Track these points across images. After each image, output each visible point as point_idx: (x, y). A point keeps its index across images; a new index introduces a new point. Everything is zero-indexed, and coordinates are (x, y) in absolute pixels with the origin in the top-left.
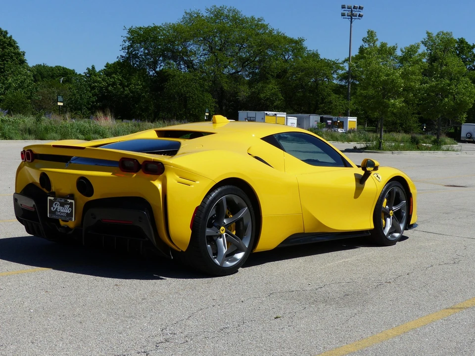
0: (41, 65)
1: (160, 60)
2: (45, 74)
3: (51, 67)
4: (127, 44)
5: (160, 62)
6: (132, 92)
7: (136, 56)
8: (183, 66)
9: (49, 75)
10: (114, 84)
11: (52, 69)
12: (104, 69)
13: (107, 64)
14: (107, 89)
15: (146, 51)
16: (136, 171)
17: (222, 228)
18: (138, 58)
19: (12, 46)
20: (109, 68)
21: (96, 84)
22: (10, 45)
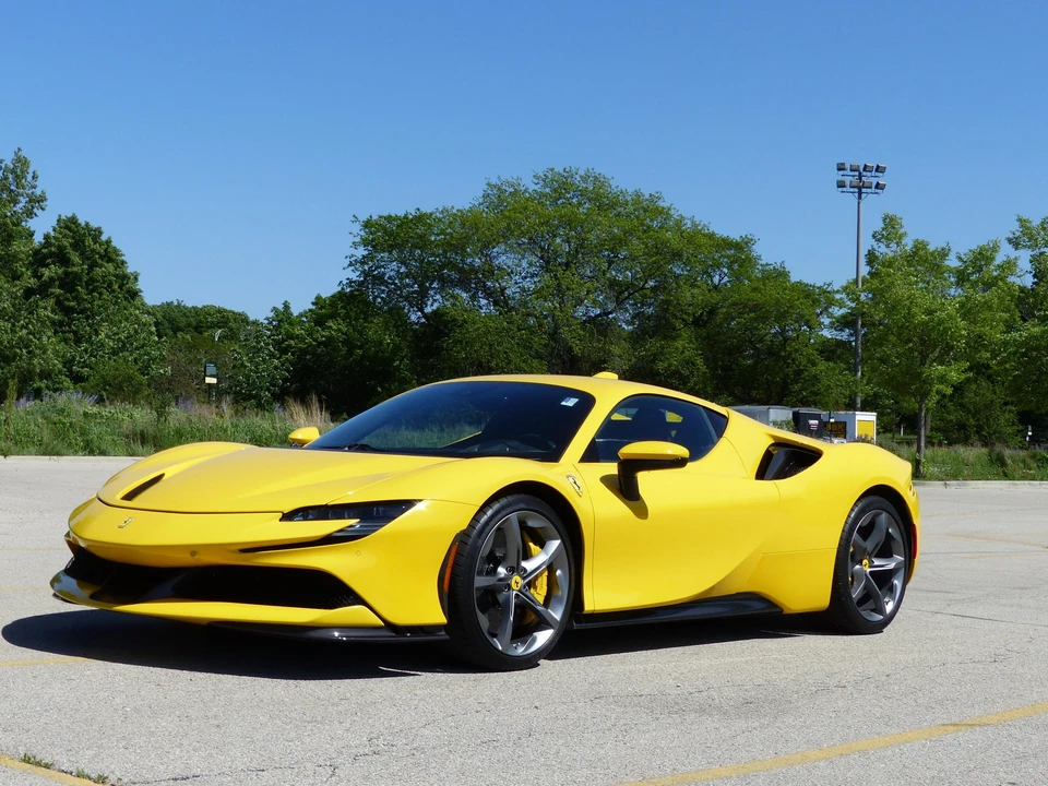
0: (172, 303)
1: (432, 289)
2: (183, 322)
3: (194, 308)
4: (361, 252)
5: (432, 293)
7: (380, 280)
8: (483, 302)
9: (189, 325)
11: (195, 312)
12: (311, 310)
13: (318, 298)
15: (403, 270)
18: (385, 283)
19: (110, 260)
20: (322, 308)
21: (292, 342)
22: (106, 259)
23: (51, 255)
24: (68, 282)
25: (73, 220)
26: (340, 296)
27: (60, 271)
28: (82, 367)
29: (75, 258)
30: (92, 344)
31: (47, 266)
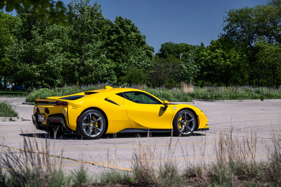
0: (168, 43)
1: (254, 36)
2: (172, 50)
3: (177, 44)
4: (227, 23)
5: (254, 38)
6: (233, 63)
7: (234, 34)
8: (274, 40)
9: (175, 51)
10: (217, 57)
11: (177, 46)
12: (210, 46)
13: (212, 41)
14: (211, 61)
15: (243, 30)
16: (60, 105)
17: (91, 124)
18: (236, 35)
19: (134, 31)
20: (213, 45)
21: (203, 58)
22: (133, 31)
23: (114, 31)
24: (120, 40)
25: (120, 18)
26: (220, 40)
27: (117, 36)
28: (125, 71)
29: (121, 31)
30: (128, 62)
31: (113, 35)
